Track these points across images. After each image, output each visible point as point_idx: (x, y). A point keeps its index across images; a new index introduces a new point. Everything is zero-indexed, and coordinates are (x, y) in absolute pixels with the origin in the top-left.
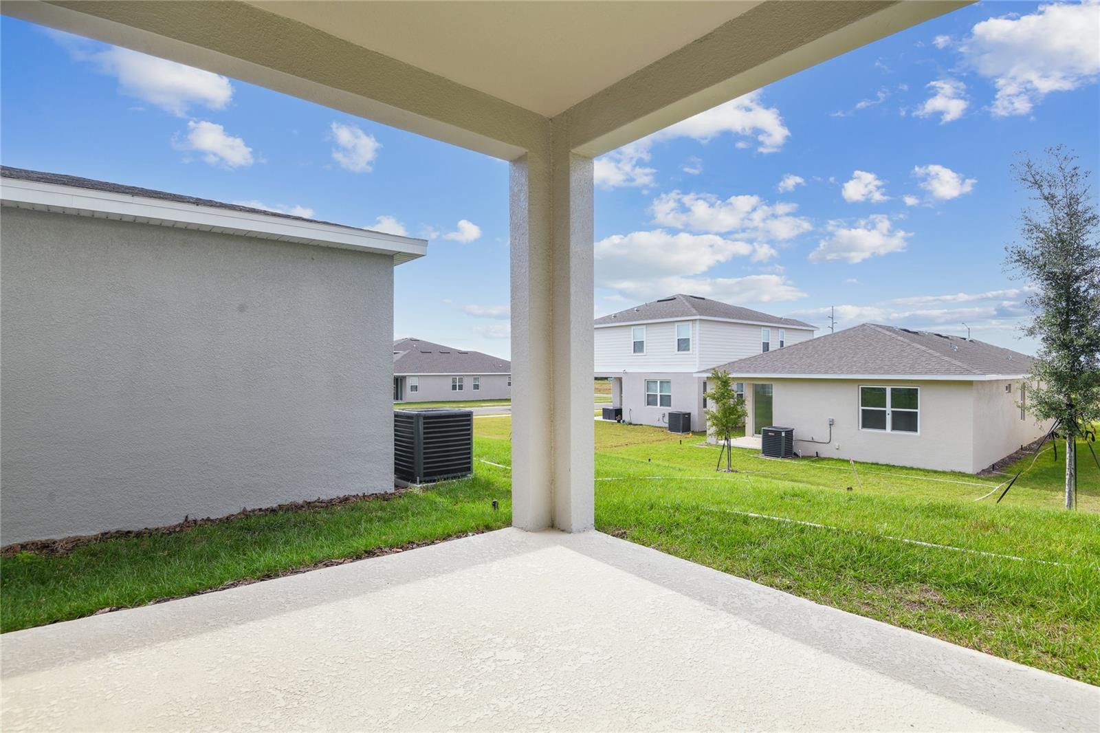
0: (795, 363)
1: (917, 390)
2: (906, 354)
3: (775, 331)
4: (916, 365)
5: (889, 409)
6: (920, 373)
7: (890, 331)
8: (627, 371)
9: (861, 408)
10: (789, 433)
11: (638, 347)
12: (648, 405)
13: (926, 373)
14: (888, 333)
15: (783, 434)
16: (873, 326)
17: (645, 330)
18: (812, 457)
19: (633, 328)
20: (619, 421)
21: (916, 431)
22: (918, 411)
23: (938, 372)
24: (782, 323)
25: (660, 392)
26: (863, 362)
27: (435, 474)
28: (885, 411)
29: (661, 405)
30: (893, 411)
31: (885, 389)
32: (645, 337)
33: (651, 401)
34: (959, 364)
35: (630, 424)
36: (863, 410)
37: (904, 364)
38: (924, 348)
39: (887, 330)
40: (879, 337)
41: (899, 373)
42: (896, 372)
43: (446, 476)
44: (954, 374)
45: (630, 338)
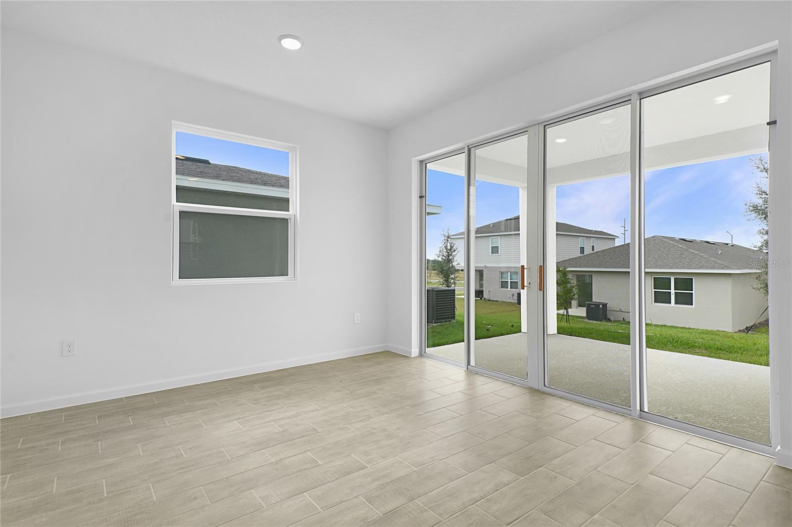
0: (608, 262)
1: (692, 279)
2: (684, 256)
3: (588, 239)
4: (691, 263)
5: (673, 291)
6: (695, 268)
7: (673, 241)
8: (487, 265)
9: (653, 290)
10: (605, 305)
11: (495, 250)
12: (502, 288)
13: (698, 268)
14: (671, 242)
15: (601, 306)
16: (661, 238)
17: (499, 239)
18: (620, 321)
19: (491, 238)
20: (481, 299)
21: (692, 305)
22: (693, 292)
23: (706, 268)
24: (593, 234)
25: (511, 280)
26: (655, 261)
27: (440, 319)
28: (670, 292)
29: (511, 288)
30: (675, 292)
31: (670, 279)
32: (499, 243)
33: (504, 285)
34: (722, 263)
35: (490, 300)
36: (655, 291)
37: (683, 262)
38: (697, 252)
39: (671, 240)
40: (665, 245)
41: (680, 268)
42: (677, 268)
43: (445, 320)
44: (718, 269)
45: (489, 244)
